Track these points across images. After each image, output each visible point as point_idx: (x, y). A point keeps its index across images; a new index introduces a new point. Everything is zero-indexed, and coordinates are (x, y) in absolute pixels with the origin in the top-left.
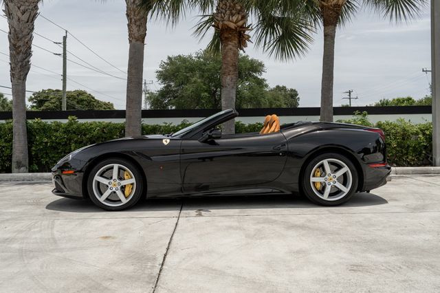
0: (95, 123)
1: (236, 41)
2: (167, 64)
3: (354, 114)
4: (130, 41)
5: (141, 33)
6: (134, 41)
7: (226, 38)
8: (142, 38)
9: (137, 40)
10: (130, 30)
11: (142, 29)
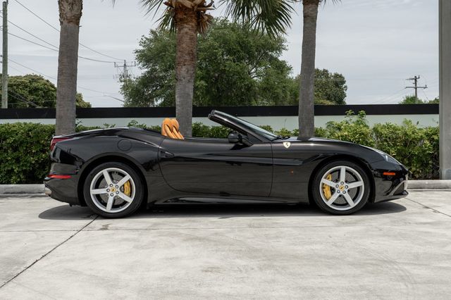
0: (20, 124)
1: (193, 24)
2: (151, 40)
3: (346, 114)
4: (62, 23)
5: (75, 12)
6: (65, 23)
7: (181, 20)
8: (76, 19)
9: (69, 22)
10: (61, 9)
11: (76, 8)
